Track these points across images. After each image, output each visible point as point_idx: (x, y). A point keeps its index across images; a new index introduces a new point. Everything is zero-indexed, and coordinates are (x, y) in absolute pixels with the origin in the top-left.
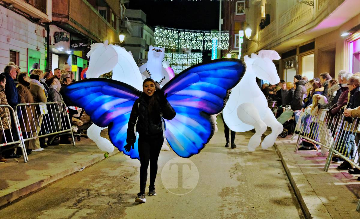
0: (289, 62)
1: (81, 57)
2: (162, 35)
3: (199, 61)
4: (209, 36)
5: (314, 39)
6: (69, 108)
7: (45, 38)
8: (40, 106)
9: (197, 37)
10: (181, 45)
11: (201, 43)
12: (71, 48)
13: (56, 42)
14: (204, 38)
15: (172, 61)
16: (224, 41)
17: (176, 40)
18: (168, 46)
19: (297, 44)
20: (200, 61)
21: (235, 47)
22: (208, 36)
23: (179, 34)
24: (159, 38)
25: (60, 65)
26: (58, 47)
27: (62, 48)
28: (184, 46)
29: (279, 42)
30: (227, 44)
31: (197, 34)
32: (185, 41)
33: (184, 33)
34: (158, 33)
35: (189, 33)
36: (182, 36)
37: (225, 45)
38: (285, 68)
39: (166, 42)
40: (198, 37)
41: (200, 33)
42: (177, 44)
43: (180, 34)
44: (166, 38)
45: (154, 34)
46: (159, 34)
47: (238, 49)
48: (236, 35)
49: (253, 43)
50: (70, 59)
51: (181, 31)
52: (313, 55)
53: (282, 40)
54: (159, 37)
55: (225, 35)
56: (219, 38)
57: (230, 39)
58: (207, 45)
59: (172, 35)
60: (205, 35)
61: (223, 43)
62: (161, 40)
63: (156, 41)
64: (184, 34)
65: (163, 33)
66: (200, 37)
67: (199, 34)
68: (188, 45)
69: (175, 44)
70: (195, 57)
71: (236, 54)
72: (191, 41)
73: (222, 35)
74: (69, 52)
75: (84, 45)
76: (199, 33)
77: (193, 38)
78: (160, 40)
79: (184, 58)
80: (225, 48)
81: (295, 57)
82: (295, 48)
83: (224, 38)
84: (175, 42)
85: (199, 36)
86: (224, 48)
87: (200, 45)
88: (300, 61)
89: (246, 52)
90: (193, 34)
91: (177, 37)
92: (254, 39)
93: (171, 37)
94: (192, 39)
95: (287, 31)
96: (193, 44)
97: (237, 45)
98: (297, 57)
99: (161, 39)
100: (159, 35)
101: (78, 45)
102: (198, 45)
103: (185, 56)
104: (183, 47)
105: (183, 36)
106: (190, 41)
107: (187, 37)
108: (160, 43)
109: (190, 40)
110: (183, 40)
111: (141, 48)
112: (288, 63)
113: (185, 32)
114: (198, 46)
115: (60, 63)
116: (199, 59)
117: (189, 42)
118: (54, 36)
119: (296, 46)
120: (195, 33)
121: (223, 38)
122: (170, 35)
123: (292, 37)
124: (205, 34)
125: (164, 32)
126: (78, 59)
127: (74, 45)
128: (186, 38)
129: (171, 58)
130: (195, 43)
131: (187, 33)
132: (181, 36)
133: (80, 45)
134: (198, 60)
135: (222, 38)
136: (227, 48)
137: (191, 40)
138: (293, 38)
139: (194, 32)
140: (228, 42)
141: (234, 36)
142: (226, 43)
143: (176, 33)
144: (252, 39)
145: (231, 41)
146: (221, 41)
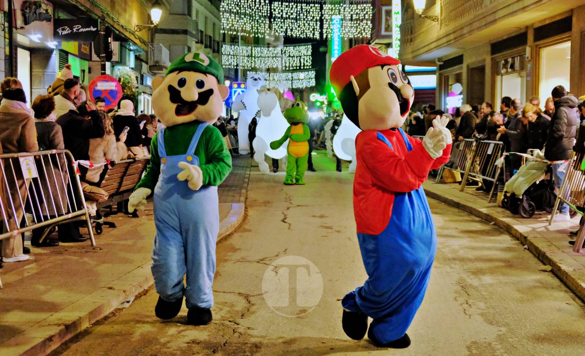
0: (510, 60)
1: (77, 53)
2: (235, 8)
3: (305, 62)
4: (332, 10)
5: (572, 10)
6: (79, 165)
7: (5, 13)
8: (21, 160)
10: (275, 29)
11: (316, 25)
12: (56, 35)
13: (26, 22)
14: (322, 15)
15: (251, 63)
16: (362, 20)
17: (265, 20)
18: (250, 32)
19: (529, 23)
20: (307, 61)
21: (383, 33)
22: (329, 9)
23: (271, 6)
24: (230, 15)
25: (33, 70)
26: (31, 34)
27: (40, 36)
28: (282, 32)
29: (491, 19)
30: (367, 27)
31: (306, 6)
32: (282, 21)
33: (282, 4)
34: (228, 5)
35: (290, 4)
36: (277, 10)
37: (364, 28)
38: (498, 73)
39: (245, 23)
40: (309, 12)
41: (313, 5)
42: (267, 27)
43: (272, 8)
45: (220, 7)
46: (230, 7)
47: (390, 37)
48: (384, 9)
50: (55, 58)
52: (568, 44)
53: (500, 14)
54: (230, 12)
55: (365, 8)
56: (352, 15)
57: (374, 15)
58: (327, 29)
59: (258, 8)
60: (324, 8)
61: (359, 24)
62: (235, 19)
63: (224, 21)
64: (282, 7)
66: (313, 12)
67: (311, 7)
68: (289, 30)
69: (265, 28)
70: (297, 54)
71: (384, 46)
72: (296, 21)
73: (357, 9)
74: (52, 44)
75: (84, 30)
76: (311, 5)
77: (299, 15)
78: (232, 20)
79: (276, 57)
80: (364, 34)
81: (525, 49)
82: (523, 31)
83: (362, 15)
84: (265, 24)
85: (311, 10)
86: (362, 34)
87: (313, 29)
88: (536, 57)
89: (411, 41)
90: (299, 7)
91: (267, 13)
92: (431, 14)
93: (255, 12)
94: (297, 16)
96: (299, 26)
97: (389, 28)
98: (528, 49)
99: (235, 17)
100: (230, 9)
101: (71, 28)
102: (309, 29)
103: (276, 52)
104: (279, 33)
105: (280, 11)
106: (293, 21)
107: (287, 14)
108: (233, 25)
109: (292, 19)
110: (279, 18)
111: (189, 37)
112: (506, 62)
113: (284, 3)
114: (311, 32)
115: (34, 66)
116: (304, 59)
117: (292, 23)
118: (22, 10)
119: (527, 27)
120: (303, 5)
121: (359, 14)
122: (253, 10)
123: (524, 8)
124: (324, 6)
125: (240, 4)
126: (70, 58)
127: (63, 30)
128: (284, 16)
129: (248, 56)
130: (304, 25)
131: (287, 4)
132: (275, 10)
133: (75, 30)
134: (302, 60)
135: (357, 14)
136: (367, 34)
137: (296, 19)
138: (526, 9)
139: (302, 3)
140: (369, 22)
141: (382, 10)
142: (367, 24)
143: (265, 5)
144: (426, 15)
145: (376, 21)
146: (357, 20)
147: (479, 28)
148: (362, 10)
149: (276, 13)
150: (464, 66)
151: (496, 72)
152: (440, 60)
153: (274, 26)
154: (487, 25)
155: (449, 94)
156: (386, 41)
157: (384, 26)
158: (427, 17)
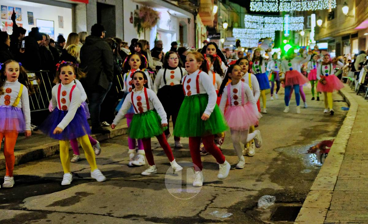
0: (346, 43)
5: (358, 31)
16: (300, 23)
21: (308, 27)
23: (264, 18)
29: (338, 32)
34: (247, 18)
44: (254, 22)
47: (310, 28)
48: (308, 17)
49: (323, 29)
51: (266, 16)
52: (357, 40)
53: (341, 31)
54: (248, 21)
62: (250, 24)
63: (246, 25)
64: (268, 19)
65: (252, 19)
67: (280, 19)
68: (271, 28)
73: (298, 19)
80: (300, 28)
82: (349, 35)
83: (300, 21)
84: (262, 26)
87: (280, 27)
88: (351, 43)
90: (275, 19)
91: (263, 21)
95: (343, 26)
97: (310, 25)
98: (350, 40)
104: (267, 29)
108: (249, 26)
110: (267, 23)
113: (269, 17)
124: (284, 18)
128: (269, 22)
130: (277, 26)
136: (302, 28)
137: (274, 23)
139: (276, 17)
140: (302, 24)
143: (262, 18)
145: (305, 23)
146: (298, 23)
147: (336, 34)
148: (300, 19)
149: (266, 21)
150: (335, 42)
151: (343, 46)
152: (328, 40)
153: (265, 26)
154: (338, 33)
155: (332, 52)
156: (309, 29)
157: (308, 24)
158: (322, 27)
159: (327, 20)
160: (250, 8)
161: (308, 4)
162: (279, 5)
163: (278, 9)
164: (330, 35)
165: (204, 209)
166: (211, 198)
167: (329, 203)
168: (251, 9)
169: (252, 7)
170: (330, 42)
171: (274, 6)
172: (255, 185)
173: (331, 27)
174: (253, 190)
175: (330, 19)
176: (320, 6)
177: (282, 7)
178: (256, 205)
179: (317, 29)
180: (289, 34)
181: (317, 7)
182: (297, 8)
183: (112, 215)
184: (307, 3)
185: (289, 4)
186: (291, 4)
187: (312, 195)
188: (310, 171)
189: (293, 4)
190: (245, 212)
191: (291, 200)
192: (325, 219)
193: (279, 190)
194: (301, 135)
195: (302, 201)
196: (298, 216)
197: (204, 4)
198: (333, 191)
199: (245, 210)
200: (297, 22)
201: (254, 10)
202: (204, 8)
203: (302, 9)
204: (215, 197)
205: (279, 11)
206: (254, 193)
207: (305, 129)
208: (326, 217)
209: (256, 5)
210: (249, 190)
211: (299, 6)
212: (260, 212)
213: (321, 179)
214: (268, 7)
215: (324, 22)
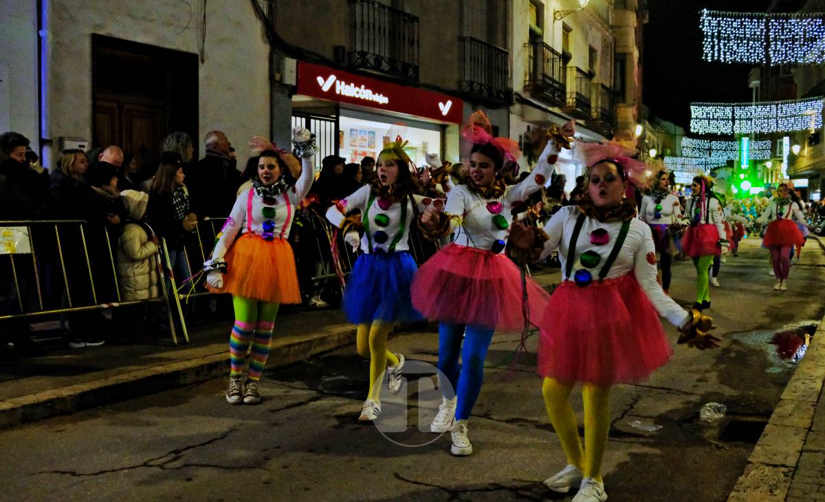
9: (732, 146)
11: (737, 153)
14: (741, 148)
16: (765, 150)
17: (707, 151)
18: (698, 158)
21: (778, 155)
28: (717, 157)
30: (768, 153)
31: (731, 143)
32: (717, 151)
33: (717, 142)
34: (685, 143)
35: (722, 142)
37: (766, 154)
39: (695, 154)
42: (708, 155)
43: (711, 144)
44: (696, 148)
45: (681, 145)
47: (782, 157)
48: (779, 141)
49: (801, 158)
51: (713, 140)
54: (687, 147)
57: (772, 146)
59: (703, 145)
61: (763, 152)
62: (690, 151)
63: (683, 153)
65: (692, 144)
66: (735, 146)
67: (734, 143)
68: (721, 156)
71: (779, 162)
73: (762, 143)
77: (727, 148)
83: (765, 146)
86: (765, 158)
89: (793, 164)
90: (727, 144)
91: (708, 147)
92: (802, 154)
96: (727, 154)
97: (781, 152)
105: (716, 146)
107: (720, 147)
108: (688, 155)
114: (734, 157)
117: (723, 152)
121: (763, 146)
122: (700, 146)
130: (730, 154)
136: (768, 157)
137: (725, 150)
139: (728, 141)
140: (769, 151)
141: (777, 141)
143: (707, 143)
144: (800, 155)
145: (773, 149)
146: (762, 150)
147: (822, 166)
148: (765, 144)
149: (713, 147)
150: (821, 179)
152: (809, 174)
153: (712, 154)
155: (814, 192)
156: (779, 159)
157: (778, 150)
158: (800, 156)
159: (808, 146)
160: (690, 128)
161: (779, 122)
162: (734, 124)
163: (732, 130)
164: (811, 167)
165: (619, 416)
166: (631, 401)
167: (810, 421)
168: (692, 130)
169: (693, 127)
170: (811, 178)
171: (726, 125)
172: (695, 386)
173: (814, 156)
174: (693, 394)
175: (813, 143)
176: (797, 125)
177: (738, 126)
178: (697, 415)
179: (793, 159)
180: (747, 166)
181: (792, 127)
182: (762, 129)
183: (492, 416)
184: (777, 122)
185: (749, 122)
186: (753, 123)
187: (784, 407)
188: (780, 370)
189: (755, 122)
190: (680, 425)
191: (751, 412)
192: (804, 444)
193: (733, 396)
194: (766, 316)
195: (768, 414)
196: (762, 436)
197: (623, 123)
198: (817, 402)
199: (680, 423)
200: (760, 148)
201: (695, 131)
202: (623, 129)
203: (769, 130)
204: (636, 401)
205: (734, 132)
206: (694, 398)
207: (772, 306)
208: (805, 441)
209: (700, 124)
210: (686, 393)
211: (765, 125)
212: (703, 427)
213: (798, 384)
214: (717, 127)
215: (803, 148)
